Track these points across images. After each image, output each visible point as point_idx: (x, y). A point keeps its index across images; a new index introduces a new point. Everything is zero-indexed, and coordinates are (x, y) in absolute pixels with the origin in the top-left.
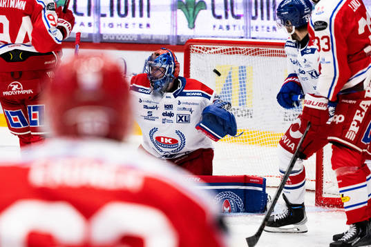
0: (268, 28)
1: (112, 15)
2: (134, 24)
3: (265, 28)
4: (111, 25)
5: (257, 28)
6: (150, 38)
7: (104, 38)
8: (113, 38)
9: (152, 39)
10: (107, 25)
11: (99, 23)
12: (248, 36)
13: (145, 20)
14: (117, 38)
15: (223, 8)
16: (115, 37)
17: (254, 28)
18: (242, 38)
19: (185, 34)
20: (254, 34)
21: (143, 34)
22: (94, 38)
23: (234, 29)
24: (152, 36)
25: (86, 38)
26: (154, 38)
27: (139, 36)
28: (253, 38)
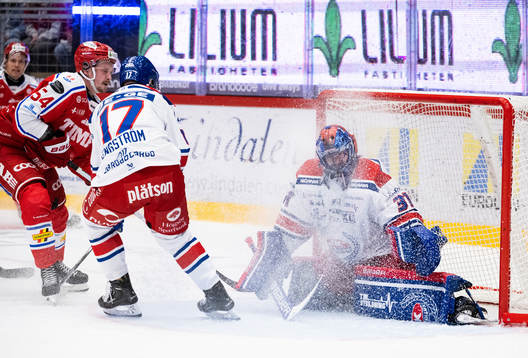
0: (441, 75)
1: (223, 56)
2: (254, 69)
3: (438, 76)
4: (222, 70)
5: (426, 75)
6: (275, 89)
7: (211, 89)
8: (224, 89)
9: (278, 91)
10: (216, 70)
11: (204, 68)
12: (413, 86)
13: (269, 63)
14: (230, 88)
15: (379, 46)
16: (227, 87)
17: (422, 76)
18: (404, 89)
19: (324, 83)
20: (421, 83)
21: (265, 84)
22: (197, 89)
23: (394, 77)
24: (278, 86)
25: (186, 89)
26: (280, 89)
27: (260, 86)
28: (420, 90)
